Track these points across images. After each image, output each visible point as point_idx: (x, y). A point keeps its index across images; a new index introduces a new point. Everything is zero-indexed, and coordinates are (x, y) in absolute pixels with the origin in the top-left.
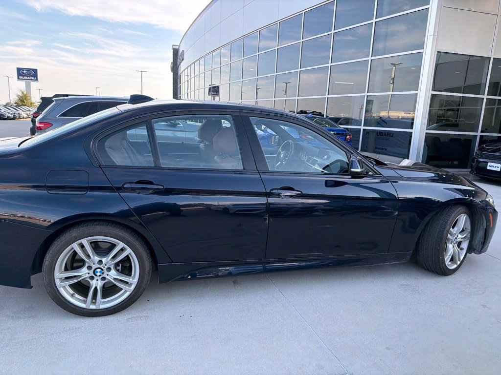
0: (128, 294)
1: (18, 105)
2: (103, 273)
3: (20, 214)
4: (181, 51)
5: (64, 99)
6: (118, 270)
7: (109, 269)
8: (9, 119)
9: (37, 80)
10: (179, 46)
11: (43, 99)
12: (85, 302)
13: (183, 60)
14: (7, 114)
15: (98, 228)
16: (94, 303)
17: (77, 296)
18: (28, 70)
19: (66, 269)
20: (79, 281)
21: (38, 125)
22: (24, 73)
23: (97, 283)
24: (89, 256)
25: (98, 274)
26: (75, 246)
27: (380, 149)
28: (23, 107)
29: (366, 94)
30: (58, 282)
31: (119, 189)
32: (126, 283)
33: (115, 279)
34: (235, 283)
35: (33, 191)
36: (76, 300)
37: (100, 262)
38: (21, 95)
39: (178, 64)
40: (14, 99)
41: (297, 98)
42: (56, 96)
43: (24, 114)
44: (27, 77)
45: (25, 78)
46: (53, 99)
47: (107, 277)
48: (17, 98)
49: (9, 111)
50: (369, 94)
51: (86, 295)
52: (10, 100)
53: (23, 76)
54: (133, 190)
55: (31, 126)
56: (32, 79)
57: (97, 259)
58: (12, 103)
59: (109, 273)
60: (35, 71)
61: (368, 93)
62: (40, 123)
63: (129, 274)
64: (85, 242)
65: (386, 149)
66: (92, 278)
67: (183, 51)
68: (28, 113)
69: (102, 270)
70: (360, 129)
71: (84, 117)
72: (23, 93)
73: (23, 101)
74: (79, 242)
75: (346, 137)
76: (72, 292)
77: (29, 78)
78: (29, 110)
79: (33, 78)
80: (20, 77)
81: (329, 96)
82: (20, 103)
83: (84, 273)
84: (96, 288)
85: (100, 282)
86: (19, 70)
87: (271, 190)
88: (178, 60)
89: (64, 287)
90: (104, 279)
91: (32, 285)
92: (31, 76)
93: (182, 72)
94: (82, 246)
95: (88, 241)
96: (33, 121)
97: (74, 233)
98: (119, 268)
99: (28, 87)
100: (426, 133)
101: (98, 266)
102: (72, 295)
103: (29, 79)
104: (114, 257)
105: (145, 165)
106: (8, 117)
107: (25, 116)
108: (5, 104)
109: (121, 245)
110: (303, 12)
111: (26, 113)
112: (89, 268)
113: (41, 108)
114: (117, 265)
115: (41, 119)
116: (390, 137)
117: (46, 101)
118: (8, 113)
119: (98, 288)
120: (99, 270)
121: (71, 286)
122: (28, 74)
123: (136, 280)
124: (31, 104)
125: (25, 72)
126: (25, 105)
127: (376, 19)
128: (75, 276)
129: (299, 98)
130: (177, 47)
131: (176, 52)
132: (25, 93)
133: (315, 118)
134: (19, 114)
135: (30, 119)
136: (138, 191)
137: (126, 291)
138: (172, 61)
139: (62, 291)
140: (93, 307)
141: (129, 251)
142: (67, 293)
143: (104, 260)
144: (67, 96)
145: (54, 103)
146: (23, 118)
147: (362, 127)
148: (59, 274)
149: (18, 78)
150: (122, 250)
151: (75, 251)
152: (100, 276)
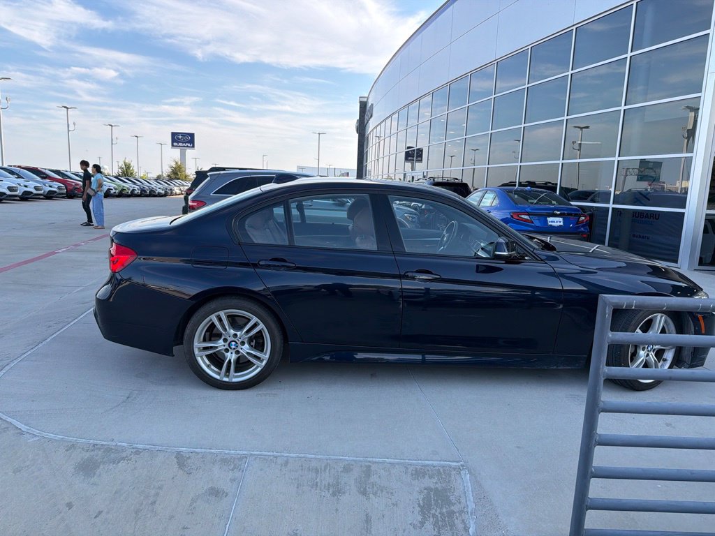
0: (259, 369)
1: (170, 178)
2: (237, 347)
3: (172, 288)
4: (369, 105)
5: (220, 174)
6: (252, 346)
7: (243, 343)
8: (160, 195)
9: (193, 146)
10: (368, 98)
11: (198, 173)
12: (219, 374)
13: (371, 116)
14: (158, 190)
15: (235, 301)
16: (228, 376)
17: (212, 367)
18: (183, 134)
19: (204, 340)
20: (214, 353)
21: (190, 203)
22: (179, 139)
23: (231, 356)
24: (225, 329)
25: (233, 347)
26: (214, 318)
27: (640, 237)
28: (176, 181)
29: (616, 158)
30: (196, 352)
31: (255, 266)
32: (258, 358)
33: (248, 353)
34: (372, 375)
35: (182, 264)
36: (211, 371)
37: (235, 335)
38: (174, 166)
39: (366, 122)
40: (167, 171)
41: (519, 164)
42: (213, 169)
43: (176, 190)
44: (183, 143)
45: (180, 144)
46: (208, 174)
47: (240, 350)
48: (170, 170)
49: (159, 186)
50: (620, 158)
51: (220, 367)
52: (162, 172)
53: (178, 142)
54: (268, 266)
55: (184, 204)
56: (187, 146)
57: (232, 332)
58: (164, 175)
59: (243, 347)
60: (192, 135)
61: (619, 156)
62: (193, 201)
63: (262, 351)
64: (222, 314)
65: (648, 238)
66: (227, 351)
67: (372, 105)
68: (182, 188)
69: (237, 343)
70: (608, 208)
71: (236, 194)
72: (177, 163)
73: (176, 173)
74: (217, 314)
75: (579, 219)
76: (208, 362)
77: (184, 144)
78: (183, 185)
79: (189, 145)
80: (175, 144)
81: (564, 161)
82: (173, 176)
83: (220, 344)
84: (230, 361)
85: (234, 354)
86: (174, 134)
87: (406, 273)
88: (366, 117)
89: (201, 357)
90: (237, 352)
91: (174, 354)
92: (187, 142)
93: (370, 133)
94: (220, 320)
95: (225, 313)
96: (186, 199)
97: (213, 305)
98: (253, 344)
99: (183, 155)
100: (707, 215)
101: (234, 339)
102: (208, 366)
103: (184, 146)
104: (248, 332)
105: (280, 243)
106: (159, 193)
107: (178, 192)
108: (155, 177)
109: (255, 319)
110: (530, 47)
111: (179, 188)
112: (225, 340)
113: (195, 183)
114: (250, 340)
115: (194, 197)
116: (655, 220)
117: (201, 175)
118: (159, 187)
119: (232, 361)
120: (233, 343)
121: (208, 356)
122: (183, 140)
123: (267, 356)
124: (186, 176)
125: (180, 137)
126: (179, 179)
127: (631, 52)
128: (211, 347)
129: (522, 164)
130: (365, 100)
131: (363, 107)
132: (179, 163)
133: (542, 192)
134: (171, 189)
135: (182, 196)
136: (272, 268)
137: (258, 367)
138: (358, 118)
139: (199, 359)
140: (226, 379)
141: (261, 326)
142: (203, 363)
143: (238, 333)
144: (224, 169)
145: (209, 178)
146: (176, 194)
147: (611, 206)
148: (198, 344)
149: (173, 145)
150: (255, 325)
151: (213, 323)
152: (234, 349)
